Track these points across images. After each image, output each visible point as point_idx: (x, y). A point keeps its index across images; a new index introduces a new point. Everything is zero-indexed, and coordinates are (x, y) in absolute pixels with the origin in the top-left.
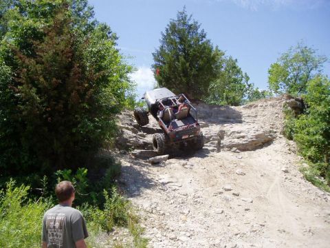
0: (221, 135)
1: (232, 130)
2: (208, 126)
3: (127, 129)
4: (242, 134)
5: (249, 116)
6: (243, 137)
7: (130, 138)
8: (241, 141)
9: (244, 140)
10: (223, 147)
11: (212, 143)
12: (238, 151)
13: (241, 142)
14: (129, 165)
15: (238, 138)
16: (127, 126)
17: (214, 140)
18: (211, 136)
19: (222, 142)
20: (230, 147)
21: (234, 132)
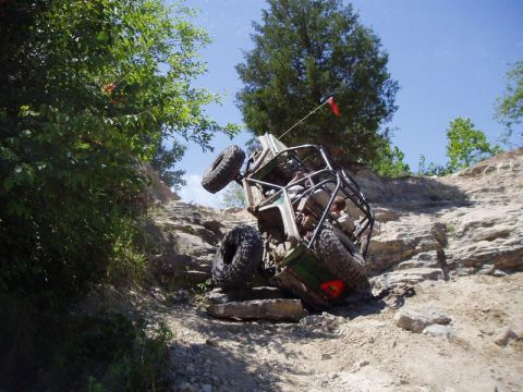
0: (441, 235)
1: (466, 220)
2: (396, 218)
3: (187, 230)
4: (498, 228)
5: (485, 190)
6: (505, 234)
7: (198, 254)
8: (502, 246)
9: (508, 241)
10: (454, 266)
11: (422, 257)
12: (498, 272)
13: (502, 248)
14: (200, 340)
15: (490, 239)
16: (185, 224)
17: (426, 248)
18: (418, 240)
19: (447, 252)
20: (475, 264)
21: (473, 225)
